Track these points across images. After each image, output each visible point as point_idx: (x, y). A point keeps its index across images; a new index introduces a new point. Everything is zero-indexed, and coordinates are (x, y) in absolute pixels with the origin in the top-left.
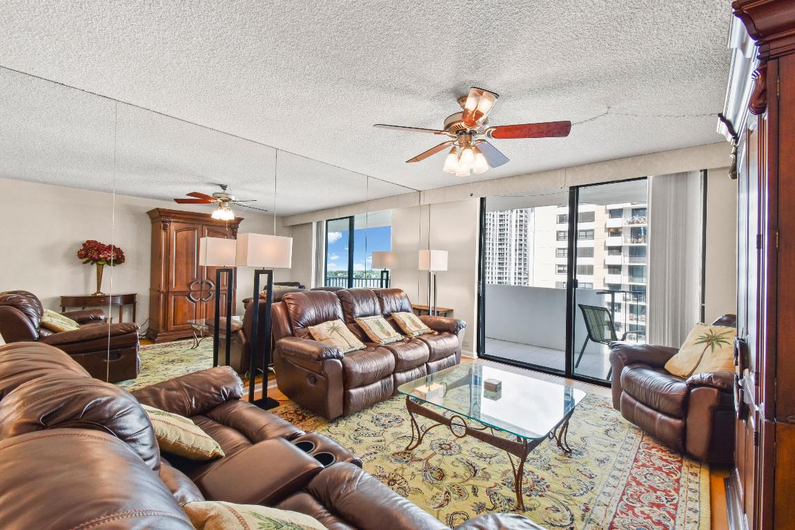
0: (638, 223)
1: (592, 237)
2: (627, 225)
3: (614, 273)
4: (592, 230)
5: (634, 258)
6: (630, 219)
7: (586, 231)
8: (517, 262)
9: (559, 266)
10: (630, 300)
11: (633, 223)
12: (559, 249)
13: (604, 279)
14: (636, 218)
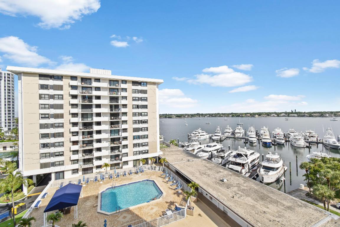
0: (85, 93)
1: (62, 98)
2: (80, 94)
3: (74, 117)
4: (62, 95)
5: (83, 110)
6: (81, 91)
7: (58, 95)
8: (7, 112)
9: (42, 114)
10: (82, 129)
11: (83, 93)
12: (41, 104)
13: (70, 120)
14: (84, 91)
